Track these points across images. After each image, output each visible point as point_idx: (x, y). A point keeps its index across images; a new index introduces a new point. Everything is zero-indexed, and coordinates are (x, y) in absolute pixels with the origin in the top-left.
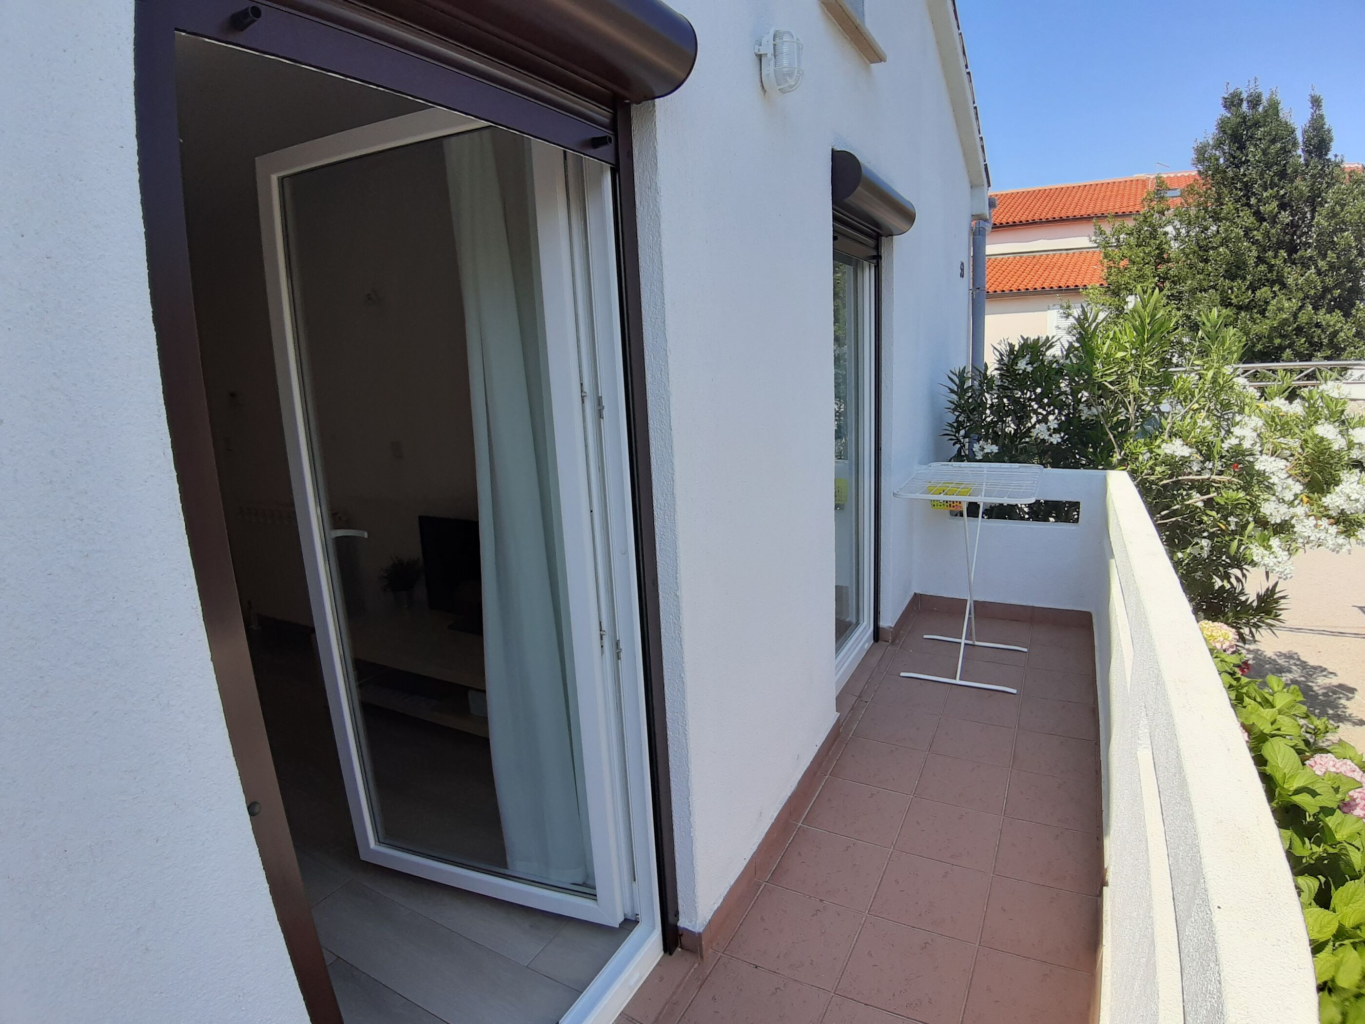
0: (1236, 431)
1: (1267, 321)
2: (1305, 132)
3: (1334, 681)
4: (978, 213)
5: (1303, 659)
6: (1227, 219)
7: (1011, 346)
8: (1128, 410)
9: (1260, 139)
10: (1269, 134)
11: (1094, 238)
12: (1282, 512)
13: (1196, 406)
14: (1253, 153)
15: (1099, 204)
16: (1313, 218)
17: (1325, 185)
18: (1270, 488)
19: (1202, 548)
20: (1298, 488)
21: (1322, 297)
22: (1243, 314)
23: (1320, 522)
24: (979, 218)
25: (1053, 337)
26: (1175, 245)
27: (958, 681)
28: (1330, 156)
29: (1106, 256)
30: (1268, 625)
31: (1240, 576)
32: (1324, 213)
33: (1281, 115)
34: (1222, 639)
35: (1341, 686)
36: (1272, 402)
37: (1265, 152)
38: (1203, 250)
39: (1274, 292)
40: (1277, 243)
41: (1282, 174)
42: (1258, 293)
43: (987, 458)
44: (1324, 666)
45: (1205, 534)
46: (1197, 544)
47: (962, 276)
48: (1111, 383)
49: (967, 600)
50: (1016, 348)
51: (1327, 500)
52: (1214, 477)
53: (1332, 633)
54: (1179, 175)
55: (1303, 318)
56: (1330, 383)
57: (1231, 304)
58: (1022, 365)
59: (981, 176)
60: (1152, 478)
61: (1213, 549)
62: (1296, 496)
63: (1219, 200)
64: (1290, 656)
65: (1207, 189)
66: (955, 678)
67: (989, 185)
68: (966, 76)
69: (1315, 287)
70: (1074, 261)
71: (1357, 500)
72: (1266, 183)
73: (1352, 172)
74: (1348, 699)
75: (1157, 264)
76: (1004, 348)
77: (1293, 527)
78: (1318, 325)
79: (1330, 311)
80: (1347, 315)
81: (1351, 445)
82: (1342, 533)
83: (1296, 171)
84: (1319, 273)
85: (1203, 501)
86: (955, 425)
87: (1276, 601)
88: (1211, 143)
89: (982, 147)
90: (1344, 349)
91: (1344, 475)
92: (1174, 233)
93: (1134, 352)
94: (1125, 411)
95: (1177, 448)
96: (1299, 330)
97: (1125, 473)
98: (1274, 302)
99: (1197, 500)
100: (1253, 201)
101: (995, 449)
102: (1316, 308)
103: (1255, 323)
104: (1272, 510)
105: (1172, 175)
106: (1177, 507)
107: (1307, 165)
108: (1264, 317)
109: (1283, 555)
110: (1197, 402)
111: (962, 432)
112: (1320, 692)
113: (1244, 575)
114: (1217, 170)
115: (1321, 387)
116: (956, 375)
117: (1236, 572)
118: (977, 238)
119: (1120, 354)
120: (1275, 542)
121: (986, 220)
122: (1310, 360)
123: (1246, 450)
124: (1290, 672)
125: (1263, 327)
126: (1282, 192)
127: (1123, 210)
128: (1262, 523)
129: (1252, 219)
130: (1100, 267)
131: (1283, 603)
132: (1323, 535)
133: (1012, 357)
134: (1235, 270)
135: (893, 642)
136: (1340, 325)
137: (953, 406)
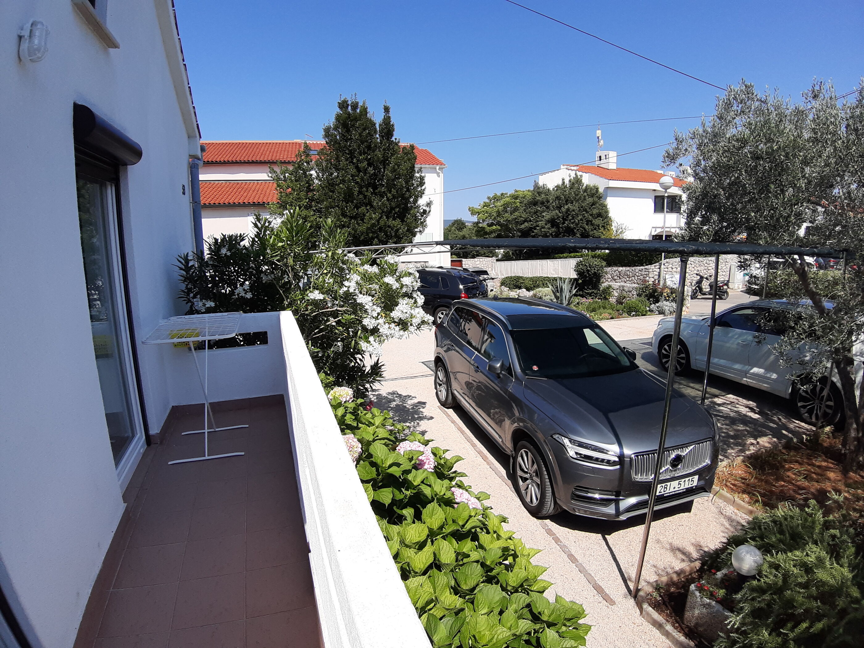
0: (346, 283)
1: (365, 225)
2: (380, 125)
3: (415, 401)
4: (193, 154)
5: (399, 393)
6: (343, 169)
7: (216, 240)
8: (289, 276)
9: (358, 127)
10: (363, 125)
11: (270, 175)
12: (373, 323)
13: (325, 271)
14: (355, 135)
15: (275, 155)
16: (384, 171)
17: (390, 155)
18: (366, 311)
19: (338, 346)
20: (379, 310)
21: (390, 212)
22: (353, 221)
23: (391, 326)
24: (194, 157)
25: (244, 234)
26: (316, 181)
27: (207, 457)
28: (393, 139)
29: (278, 186)
30: (378, 380)
31: (361, 358)
32: (390, 169)
33: (368, 115)
34: (345, 395)
35: (419, 403)
36: (364, 267)
37: (360, 135)
38: (330, 185)
39: (367, 209)
40: (368, 184)
41: (369, 147)
42: (360, 210)
43: (209, 311)
44: (410, 394)
45: (339, 339)
46: (336, 345)
47: (184, 193)
48: (277, 260)
49: (204, 404)
50: (219, 241)
51: (393, 314)
52: (339, 309)
53: (412, 378)
54: (318, 143)
55: (382, 223)
56: (390, 256)
57: (347, 215)
58: (224, 251)
59: (194, 131)
60: (307, 312)
61: (344, 347)
62: (378, 314)
63: (337, 159)
64: (393, 393)
65: (331, 152)
66: (205, 456)
67: (200, 137)
68: (183, 67)
69: (387, 207)
70: (262, 187)
71: (406, 313)
72: (361, 151)
73: (404, 148)
74: (423, 408)
75: (307, 192)
76: (211, 241)
77: (379, 329)
78: (389, 226)
79: (394, 219)
80: (403, 221)
81: (402, 286)
82: (401, 329)
83: (376, 146)
84: (388, 199)
85: (335, 322)
86: (186, 291)
87: (380, 368)
88: (332, 127)
89: (195, 113)
90: (402, 238)
91: (401, 301)
92: (316, 175)
93: (289, 242)
94: (287, 277)
95: (316, 295)
96: (381, 229)
97: (291, 312)
98: (368, 214)
99: (332, 321)
100: (355, 161)
101: (213, 304)
102: (388, 218)
103: (359, 226)
104: (369, 323)
105: (315, 142)
106: (323, 326)
107: (381, 143)
108: (364, 222)
109: (376, 345)
110: (326, 269)
111: (192, 295)
112: (410, 408)
113: (363, 357)
114: (336, 142)
115: (385, 258)
116: (182, 258)
117: (359, 356)
118: (193, 171)
119: (280, 244)
120: (371, 339)
121: (199, 159)
122: (386, 244)
123: (352, 293)
124: (394, 401)
125: (363, 228)
126: (369, 157)
127: (289, 159)
128: (365, 329)
129: (355, 170)
130: (276, 192)
131: (383, 368)
132: (393, 332)
133: (217, 246)
134: (348, 197)
135: (161, 443)
136: (399, 226)
137: (183, 279)
